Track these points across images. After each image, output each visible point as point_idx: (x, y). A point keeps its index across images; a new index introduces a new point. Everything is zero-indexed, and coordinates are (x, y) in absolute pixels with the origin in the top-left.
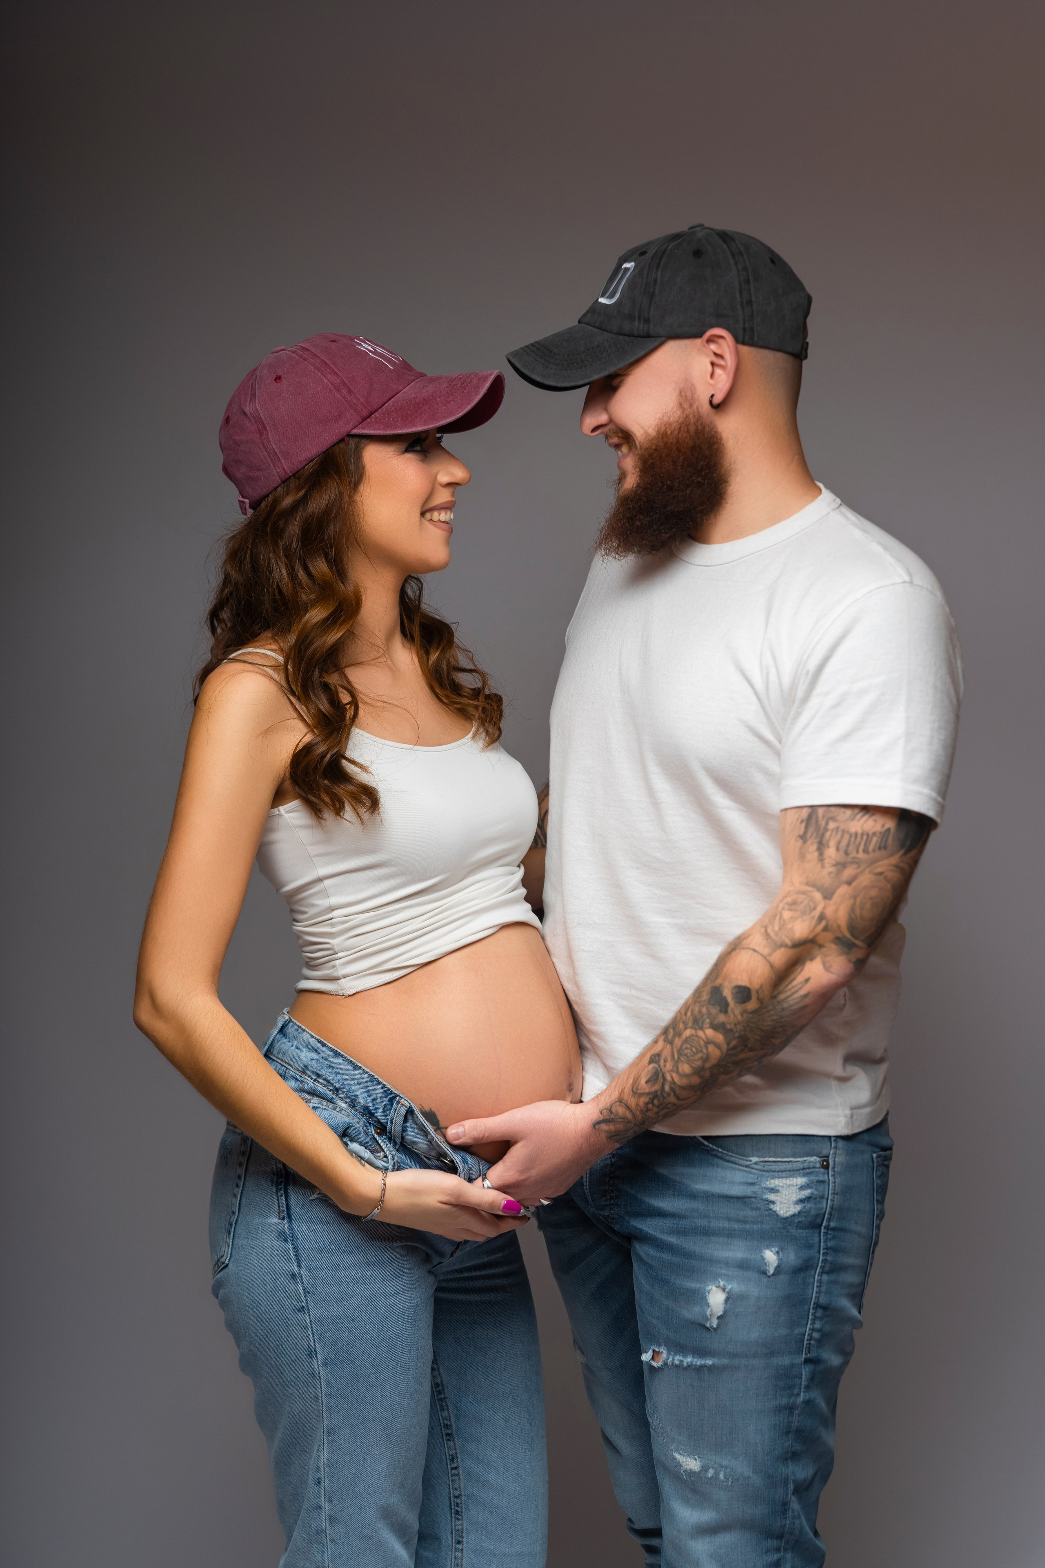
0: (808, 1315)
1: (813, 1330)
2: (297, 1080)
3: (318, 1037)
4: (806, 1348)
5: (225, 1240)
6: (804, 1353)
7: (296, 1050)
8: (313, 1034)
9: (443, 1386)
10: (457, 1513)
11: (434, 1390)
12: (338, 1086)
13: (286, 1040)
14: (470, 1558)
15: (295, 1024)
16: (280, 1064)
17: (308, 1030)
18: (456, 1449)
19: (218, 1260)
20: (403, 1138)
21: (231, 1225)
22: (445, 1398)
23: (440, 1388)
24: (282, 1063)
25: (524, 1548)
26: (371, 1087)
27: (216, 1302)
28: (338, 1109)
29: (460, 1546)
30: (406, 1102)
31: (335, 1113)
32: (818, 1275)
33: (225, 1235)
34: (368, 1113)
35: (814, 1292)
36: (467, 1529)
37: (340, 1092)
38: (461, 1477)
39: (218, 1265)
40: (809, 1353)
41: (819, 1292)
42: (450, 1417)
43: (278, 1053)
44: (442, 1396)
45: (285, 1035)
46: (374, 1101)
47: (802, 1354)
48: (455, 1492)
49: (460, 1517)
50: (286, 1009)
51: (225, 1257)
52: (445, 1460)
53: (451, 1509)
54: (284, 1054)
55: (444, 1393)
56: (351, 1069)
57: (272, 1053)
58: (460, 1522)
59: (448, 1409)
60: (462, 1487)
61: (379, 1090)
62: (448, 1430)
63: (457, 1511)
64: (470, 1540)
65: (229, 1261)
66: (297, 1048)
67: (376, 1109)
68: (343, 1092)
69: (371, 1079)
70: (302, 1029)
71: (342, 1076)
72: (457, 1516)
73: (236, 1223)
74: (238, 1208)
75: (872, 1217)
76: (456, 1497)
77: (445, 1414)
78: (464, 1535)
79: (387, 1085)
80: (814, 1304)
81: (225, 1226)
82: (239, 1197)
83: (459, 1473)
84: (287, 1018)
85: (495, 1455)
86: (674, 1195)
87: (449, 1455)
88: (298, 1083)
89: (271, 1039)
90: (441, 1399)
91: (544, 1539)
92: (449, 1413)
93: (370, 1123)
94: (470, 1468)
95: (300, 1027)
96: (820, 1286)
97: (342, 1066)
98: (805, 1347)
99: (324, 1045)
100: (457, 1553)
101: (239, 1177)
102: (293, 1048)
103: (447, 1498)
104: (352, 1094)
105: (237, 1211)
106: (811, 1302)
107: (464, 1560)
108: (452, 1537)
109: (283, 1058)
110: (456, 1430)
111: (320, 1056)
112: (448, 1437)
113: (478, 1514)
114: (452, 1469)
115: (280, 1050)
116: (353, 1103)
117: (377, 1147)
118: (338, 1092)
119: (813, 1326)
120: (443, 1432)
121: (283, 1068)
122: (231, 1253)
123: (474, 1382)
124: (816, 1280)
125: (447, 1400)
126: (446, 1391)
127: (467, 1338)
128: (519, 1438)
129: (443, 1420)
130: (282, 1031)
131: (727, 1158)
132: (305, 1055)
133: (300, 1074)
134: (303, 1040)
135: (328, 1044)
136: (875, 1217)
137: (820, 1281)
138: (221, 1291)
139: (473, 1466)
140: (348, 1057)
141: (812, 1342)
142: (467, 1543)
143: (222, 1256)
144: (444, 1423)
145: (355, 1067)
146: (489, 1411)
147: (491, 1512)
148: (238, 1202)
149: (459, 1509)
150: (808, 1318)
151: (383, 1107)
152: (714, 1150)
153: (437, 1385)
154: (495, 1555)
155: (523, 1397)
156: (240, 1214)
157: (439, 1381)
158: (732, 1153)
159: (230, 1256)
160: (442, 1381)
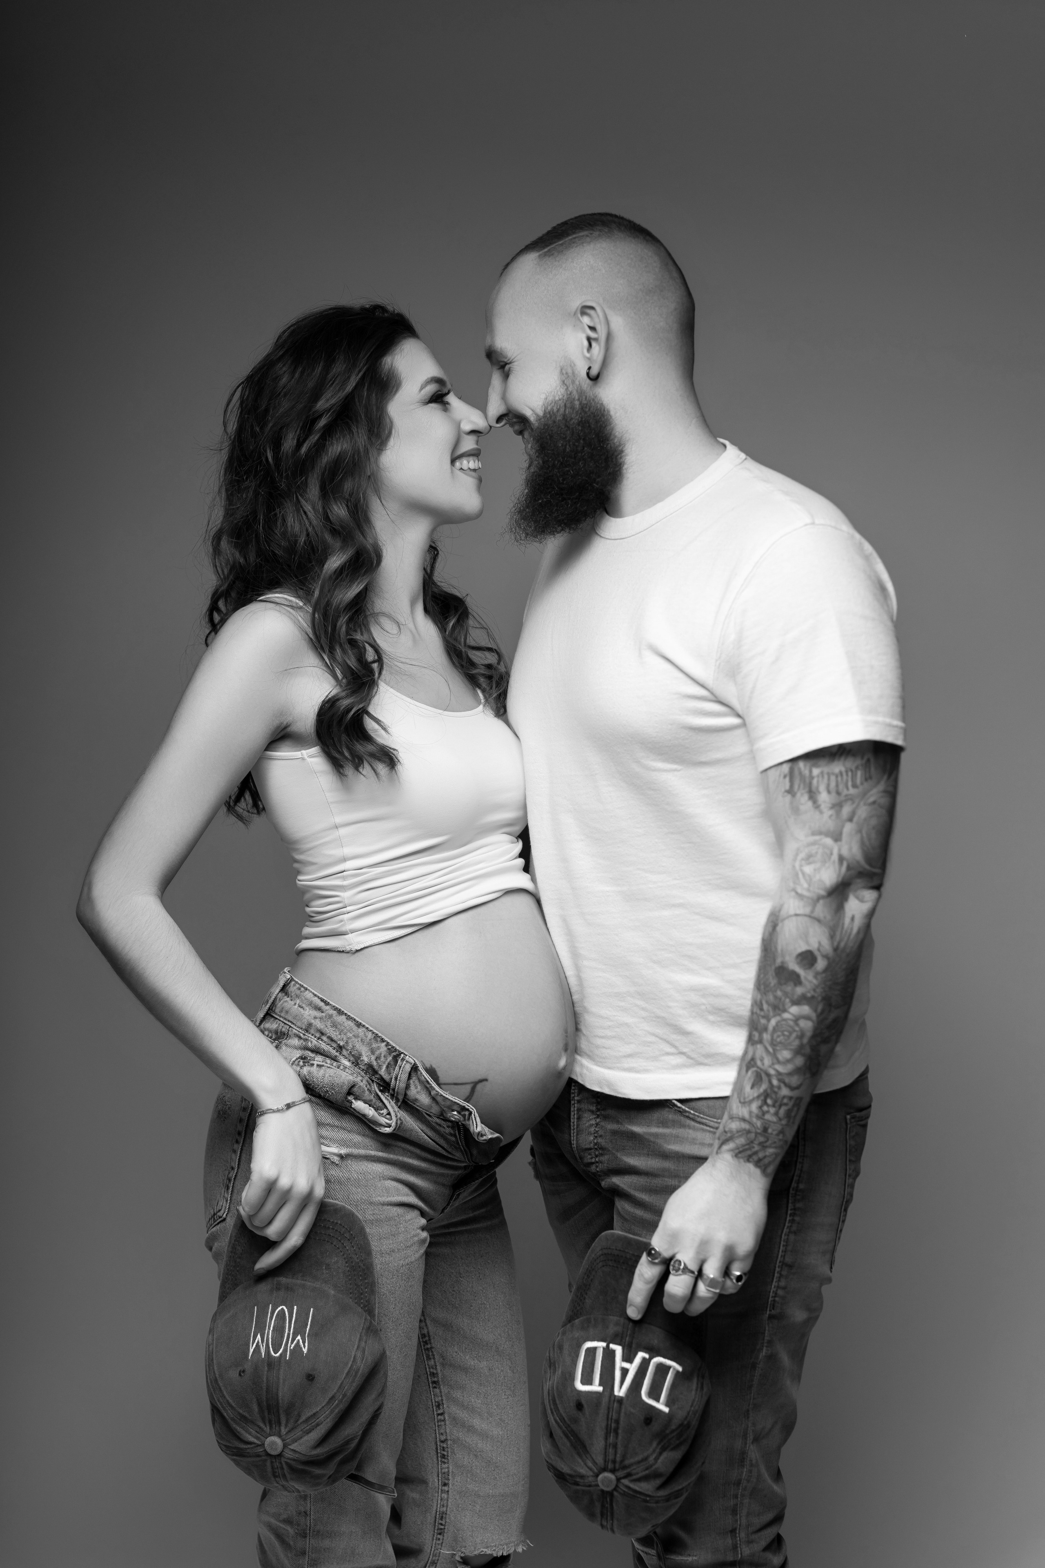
0: (774, 1273)
1: (778, 1287)
2: (300, 1038)
3: (321, 996)
4: (770, 1305)
5: (223, 1195)
6: (768, 1309)
7: (299, 1008)
8: (315, 993)
9: (429, 1336)
10: (443, 1456)
11: (421, 1340)
12: (342, 1044)
13: (288, 999)
14: (456, 1499)
15: (297, 982)
16: (283, 1022)
17: (310, 989)
18: (441, 1396)
19: (215, 1214)
20: (406, 1095)
21: (230, 1180)
22: (431, 1348)
23: (427, 1338)
24: (284, 1021)
25: (507, 1489)
26: (374, 1045)
27: (209, 1254)
28: (342, 1067)
29: (446, 1488)
30: (410, 1059)
31: (339, 1072)
32: (785, 1235)
33: (223, 1190)
34: (371, 1070)
35: (781, 1251)
36: (452, 1471)
37: (344, 1050)
38: (447, 1423)
39: (214, 1219)
40: (773, 1309)
41: (785, 1251)
42: (436, 1366)
43: (281, 1011)
44: (429, 1346)
45: (287, 994)
46: (377, 1058)
47: (767, 1310)
48: (441, 1436)
49: (446, 1461)
50: (286, 968)
51: (222, 1212)
52: (431, 1407)
53: (437, 1453)
54: (287, 1012)
55: (431, 1343)
56: (355, 1028)
57: (274, 1012)
58: (446, 1465)
59: (434, 1358)
60: (448, 1432)
61: (383, 1048)
62: (434, 1378)
63: (444, 1455)
64: (456, 1482)
65: (226, 1216)
66: (300, 1006)
67: (380, 1066)
68: (347, 1050)
69: (375, 1037)
70: (304, 988)
71: (345, 1034)
72: (443, 1460)
73: (235, 1179)
74: (237, 1163)
75: (844, 1177)
76: (442, 1442)
77: (432, 1362)
78: (450, 1477)
79: (391, 1043)
80: (780, 1262)
81: (223, 1180)
82: (239, 1153)
83: (445, 1418)
84: (289, 976)
85: (479, 1401)
86: (648, 1155)
87: (435, 1402)
88: (302, 1041)
89: (273, 997)
90: (428, 1349)
91: (526, 1479)
92: (435, 1362)
93: (373, 1081)
94: (456, 1414)
95: (302, 986)
96: (786, 1246)
97: (346, 1024)
98: (769, 1303)
99: (327, 1003)
100: (443, 1495)
101: (239, 1134)
102: (296, 1006)
103: (433, 1443)
104: (356, 1052)
105: (237, 1166)
106: (777, 1261)
107: (450, 1500)
108: (439, 1480)
109: (286, 1017)
110: (442, 1378)
111: (323, 1014)
112: (434, 1385)
113: (464, 1458)
114: (438, 1415)
115: (283, 1008)
116: (356, 1061)
117: (381, 1104)
118: (342, 1050)
119: (778, 1284)
120: (430, 1380)
121: (286, 1026)
122: (229, 1208)
123: (460, 1333)
124: (782, 1239)
125: (433, 1350)
126: (432, 1341)
127: (453, 1291)
128: (502, 1385)
129: (429, 1368)
130: (284, 989)
131: (699, 1119)
132: (308, 1014)
133: (303, 1032)
134: (306, 999)
135: (331, 1003)
136: (847, 1177)
137: (787, 1241)
138: (216, 1244)
139: (458, 1412)
140: (352, 1016)
141: (777, 1299)
142: (452, 1485)
143: (220, 1211)
144: (430, 1372)
145: (359, 1025)
146: (474, 1360)
147: (476, 1456)
148: (238, 1158)
149: (445, 1453)
150: (774, 1276)
151: (386, 1064)
152: (686, 1111)
153: (423, 1336)
154: (479, 1496)
155: (506, 1346)
156: (240, 1170)
157: (425, 1331)
158: (703, 1115)
159: (228, 1211)
160: (428, 1333)
